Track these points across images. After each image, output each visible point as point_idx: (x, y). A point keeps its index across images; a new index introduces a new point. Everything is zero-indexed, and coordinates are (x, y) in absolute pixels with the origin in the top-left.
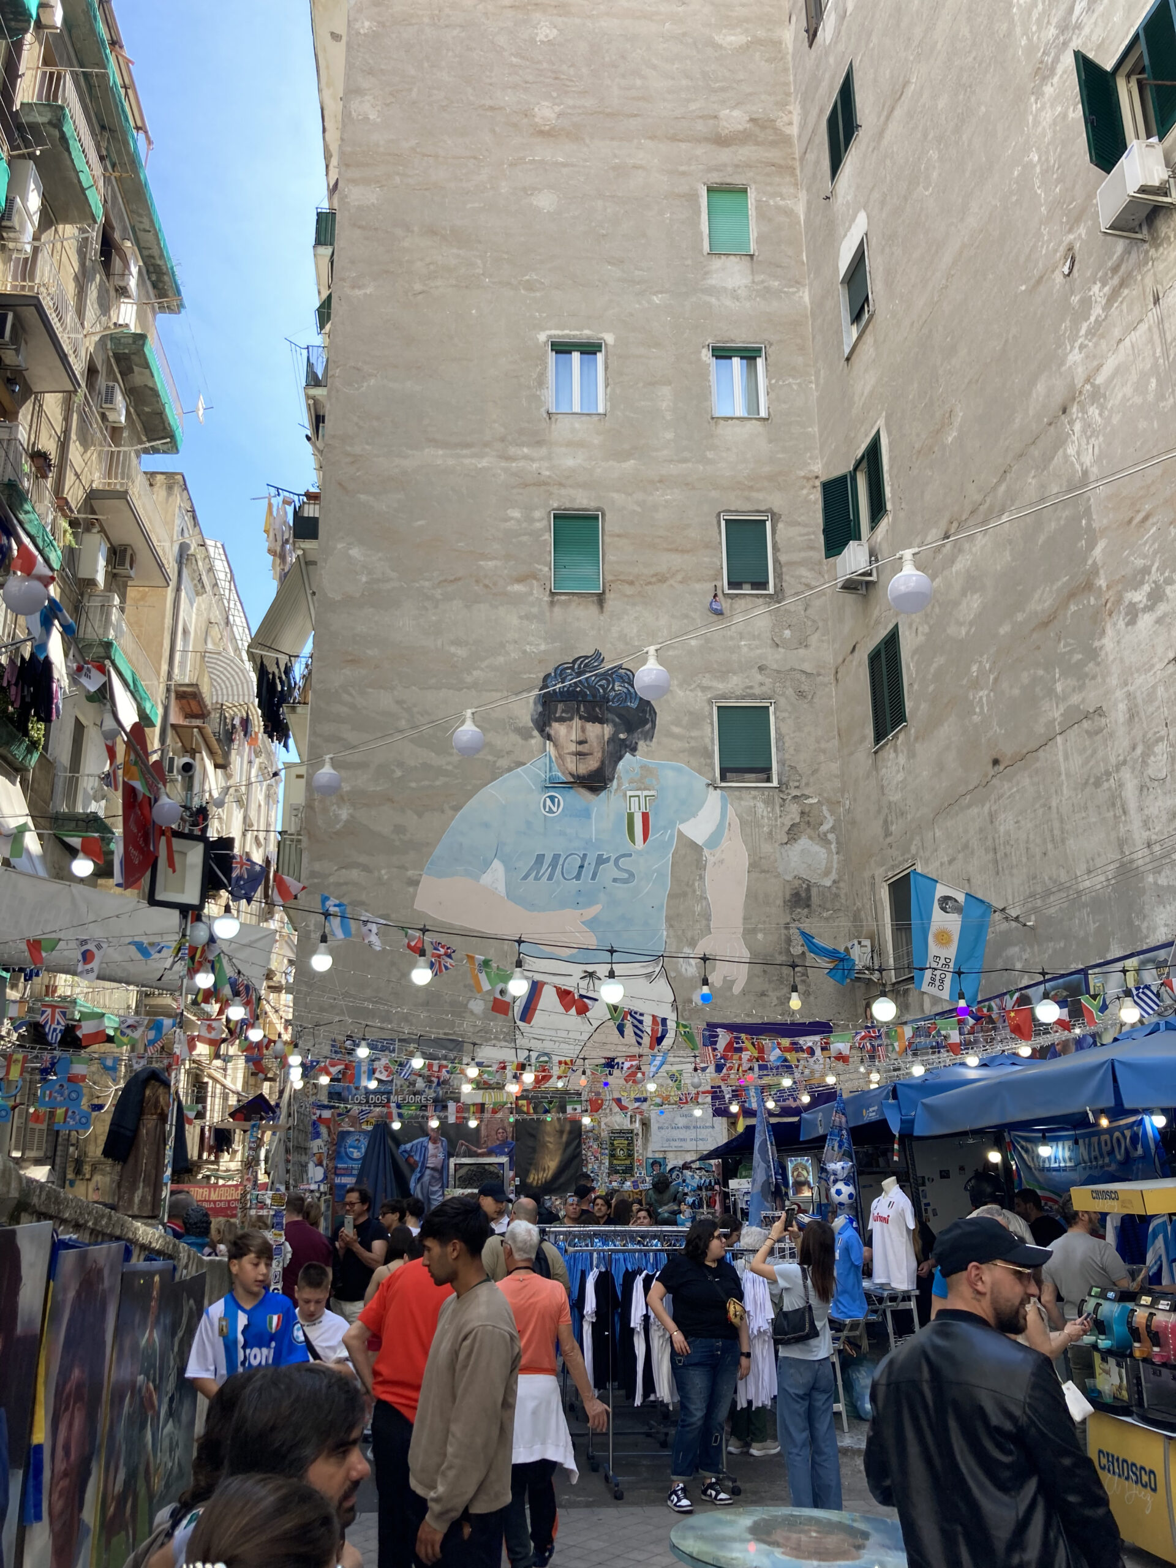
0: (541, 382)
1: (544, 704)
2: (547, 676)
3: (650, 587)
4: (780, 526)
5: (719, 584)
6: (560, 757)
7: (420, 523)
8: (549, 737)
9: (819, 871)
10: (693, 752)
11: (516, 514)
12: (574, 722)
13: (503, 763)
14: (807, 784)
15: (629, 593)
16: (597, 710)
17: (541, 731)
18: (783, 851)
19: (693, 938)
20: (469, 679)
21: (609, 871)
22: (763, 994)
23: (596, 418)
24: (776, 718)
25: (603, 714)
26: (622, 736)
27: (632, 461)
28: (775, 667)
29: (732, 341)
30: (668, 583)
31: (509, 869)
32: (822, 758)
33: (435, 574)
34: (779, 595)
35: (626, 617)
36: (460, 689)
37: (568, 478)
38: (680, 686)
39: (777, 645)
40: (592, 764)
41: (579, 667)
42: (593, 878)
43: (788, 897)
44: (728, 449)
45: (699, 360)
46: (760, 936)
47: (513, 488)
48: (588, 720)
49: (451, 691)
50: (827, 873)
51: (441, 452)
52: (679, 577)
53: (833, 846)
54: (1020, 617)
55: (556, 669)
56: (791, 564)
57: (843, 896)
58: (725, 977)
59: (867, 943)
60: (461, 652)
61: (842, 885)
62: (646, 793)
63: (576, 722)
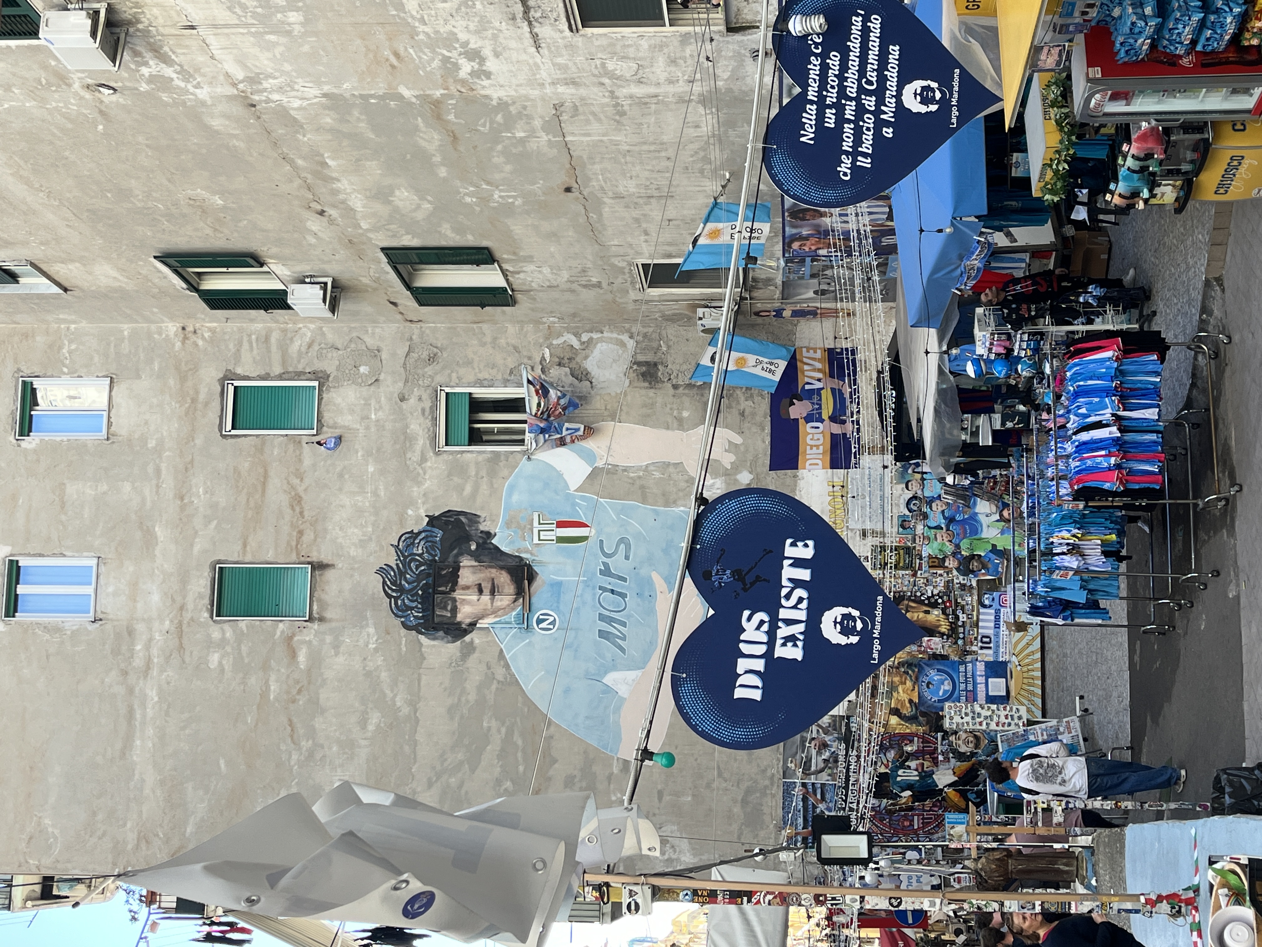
0: (57, 629)
1: (436, 629)
2: (404, 625)
3: (306, 514)
4: (239, 371)
5: (305, 439)
6: (494, 612)
7: (223, 766)
8: (473, 625)
9: (621, 352)
10: (492, 473)
11: (214, 659)
12: (458, 597)
13: (500, 673)
14: (530, 358)
15: (312, 536)
16: (444, 572)
17: (465, 632)
18: (599, 386)
19: (687, 481)
20: (406, 710)
21: (617, 564)
22: (742, 414)
23: (102, 569)
24: (458, 386)
25: (448, 567)
26: (473, 547)
27: (157, 529)
28: (401, 384)
29: (13, 413)
30: (302, 494)
31: (614, 668)
32: (503, 341)
33: (283, 747)
34: (322, 378)
35: (340, 540)
36: (417, 721)
37: (173, 600)
38: (419, 484)
39: (376, 380)
40: (504, 579)
41: (393, 590)
42: (625, 580)
43: (646, 384)
44: (146, 423)
45: (35, 451)
46: (685, 414)
47: (184, 662)
48: (455, 583)
49: (418, 728)
50: (623, 344)
51: (138, 743)
52: (296, 481)
53: (595, 336)
54: (437, 159)
55: (396, 615)
56: (284, 363)
57: (645, 330)
58: (726, 451)
59: (700, 311)
60: (375, 719)
61: (634, 330)
62: (536, 523)
63: (458, 595)
